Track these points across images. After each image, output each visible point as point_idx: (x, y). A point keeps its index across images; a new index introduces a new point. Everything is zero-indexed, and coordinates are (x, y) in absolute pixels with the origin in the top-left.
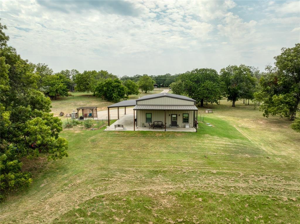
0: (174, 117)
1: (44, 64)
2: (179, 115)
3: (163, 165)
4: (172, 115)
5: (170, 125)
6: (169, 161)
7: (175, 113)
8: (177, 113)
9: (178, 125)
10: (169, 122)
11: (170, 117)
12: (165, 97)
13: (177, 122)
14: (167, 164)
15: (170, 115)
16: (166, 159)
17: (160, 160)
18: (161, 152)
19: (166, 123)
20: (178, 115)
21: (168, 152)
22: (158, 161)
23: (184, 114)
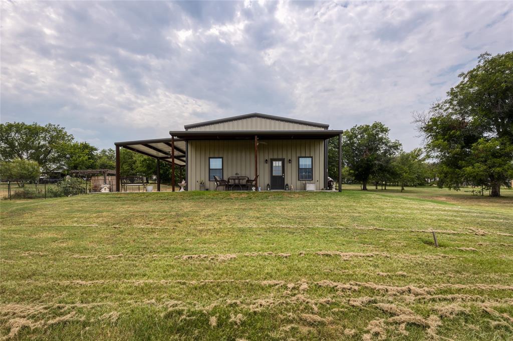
0: (277, 165)
1: (59, 125)
2: (290, 160)
3: (250, 274)
4: (272, 160)
5: (268, 185)
6: (279, 258)
7: (280, 157)
8: (285, 157)
9: (287, 185)
10: (264, 179)
11: (267, 166)
12: (254, 119)
13: (284, 179)
14: (268, 270)
15: (267, 160)
16: (262, 249)
17: (234, 256)
18: (242, 230)
19: (257, 176)
20: (286, 160)
21: (271, 230)
22: (221, 257)
23: (301, 157)
